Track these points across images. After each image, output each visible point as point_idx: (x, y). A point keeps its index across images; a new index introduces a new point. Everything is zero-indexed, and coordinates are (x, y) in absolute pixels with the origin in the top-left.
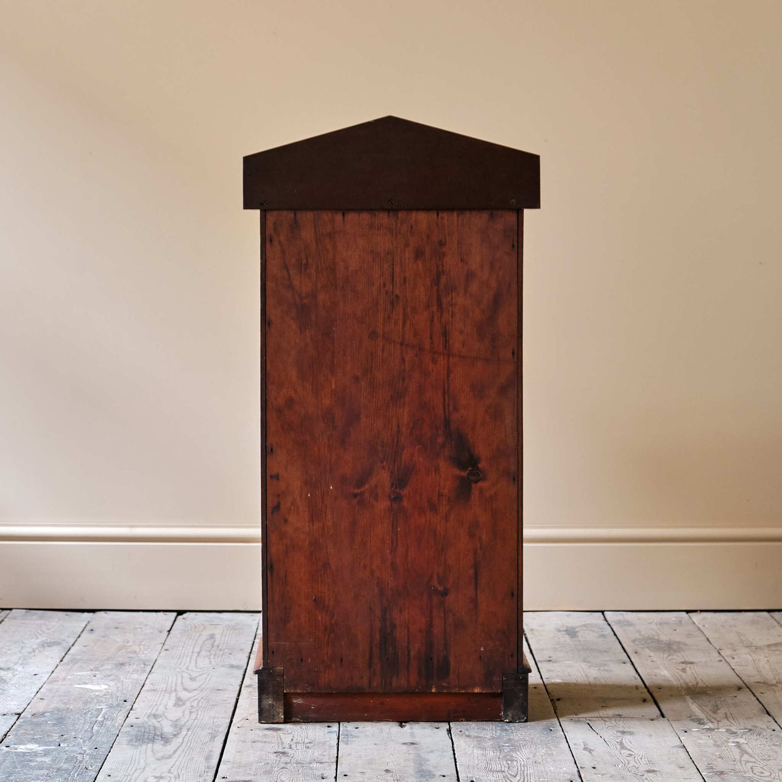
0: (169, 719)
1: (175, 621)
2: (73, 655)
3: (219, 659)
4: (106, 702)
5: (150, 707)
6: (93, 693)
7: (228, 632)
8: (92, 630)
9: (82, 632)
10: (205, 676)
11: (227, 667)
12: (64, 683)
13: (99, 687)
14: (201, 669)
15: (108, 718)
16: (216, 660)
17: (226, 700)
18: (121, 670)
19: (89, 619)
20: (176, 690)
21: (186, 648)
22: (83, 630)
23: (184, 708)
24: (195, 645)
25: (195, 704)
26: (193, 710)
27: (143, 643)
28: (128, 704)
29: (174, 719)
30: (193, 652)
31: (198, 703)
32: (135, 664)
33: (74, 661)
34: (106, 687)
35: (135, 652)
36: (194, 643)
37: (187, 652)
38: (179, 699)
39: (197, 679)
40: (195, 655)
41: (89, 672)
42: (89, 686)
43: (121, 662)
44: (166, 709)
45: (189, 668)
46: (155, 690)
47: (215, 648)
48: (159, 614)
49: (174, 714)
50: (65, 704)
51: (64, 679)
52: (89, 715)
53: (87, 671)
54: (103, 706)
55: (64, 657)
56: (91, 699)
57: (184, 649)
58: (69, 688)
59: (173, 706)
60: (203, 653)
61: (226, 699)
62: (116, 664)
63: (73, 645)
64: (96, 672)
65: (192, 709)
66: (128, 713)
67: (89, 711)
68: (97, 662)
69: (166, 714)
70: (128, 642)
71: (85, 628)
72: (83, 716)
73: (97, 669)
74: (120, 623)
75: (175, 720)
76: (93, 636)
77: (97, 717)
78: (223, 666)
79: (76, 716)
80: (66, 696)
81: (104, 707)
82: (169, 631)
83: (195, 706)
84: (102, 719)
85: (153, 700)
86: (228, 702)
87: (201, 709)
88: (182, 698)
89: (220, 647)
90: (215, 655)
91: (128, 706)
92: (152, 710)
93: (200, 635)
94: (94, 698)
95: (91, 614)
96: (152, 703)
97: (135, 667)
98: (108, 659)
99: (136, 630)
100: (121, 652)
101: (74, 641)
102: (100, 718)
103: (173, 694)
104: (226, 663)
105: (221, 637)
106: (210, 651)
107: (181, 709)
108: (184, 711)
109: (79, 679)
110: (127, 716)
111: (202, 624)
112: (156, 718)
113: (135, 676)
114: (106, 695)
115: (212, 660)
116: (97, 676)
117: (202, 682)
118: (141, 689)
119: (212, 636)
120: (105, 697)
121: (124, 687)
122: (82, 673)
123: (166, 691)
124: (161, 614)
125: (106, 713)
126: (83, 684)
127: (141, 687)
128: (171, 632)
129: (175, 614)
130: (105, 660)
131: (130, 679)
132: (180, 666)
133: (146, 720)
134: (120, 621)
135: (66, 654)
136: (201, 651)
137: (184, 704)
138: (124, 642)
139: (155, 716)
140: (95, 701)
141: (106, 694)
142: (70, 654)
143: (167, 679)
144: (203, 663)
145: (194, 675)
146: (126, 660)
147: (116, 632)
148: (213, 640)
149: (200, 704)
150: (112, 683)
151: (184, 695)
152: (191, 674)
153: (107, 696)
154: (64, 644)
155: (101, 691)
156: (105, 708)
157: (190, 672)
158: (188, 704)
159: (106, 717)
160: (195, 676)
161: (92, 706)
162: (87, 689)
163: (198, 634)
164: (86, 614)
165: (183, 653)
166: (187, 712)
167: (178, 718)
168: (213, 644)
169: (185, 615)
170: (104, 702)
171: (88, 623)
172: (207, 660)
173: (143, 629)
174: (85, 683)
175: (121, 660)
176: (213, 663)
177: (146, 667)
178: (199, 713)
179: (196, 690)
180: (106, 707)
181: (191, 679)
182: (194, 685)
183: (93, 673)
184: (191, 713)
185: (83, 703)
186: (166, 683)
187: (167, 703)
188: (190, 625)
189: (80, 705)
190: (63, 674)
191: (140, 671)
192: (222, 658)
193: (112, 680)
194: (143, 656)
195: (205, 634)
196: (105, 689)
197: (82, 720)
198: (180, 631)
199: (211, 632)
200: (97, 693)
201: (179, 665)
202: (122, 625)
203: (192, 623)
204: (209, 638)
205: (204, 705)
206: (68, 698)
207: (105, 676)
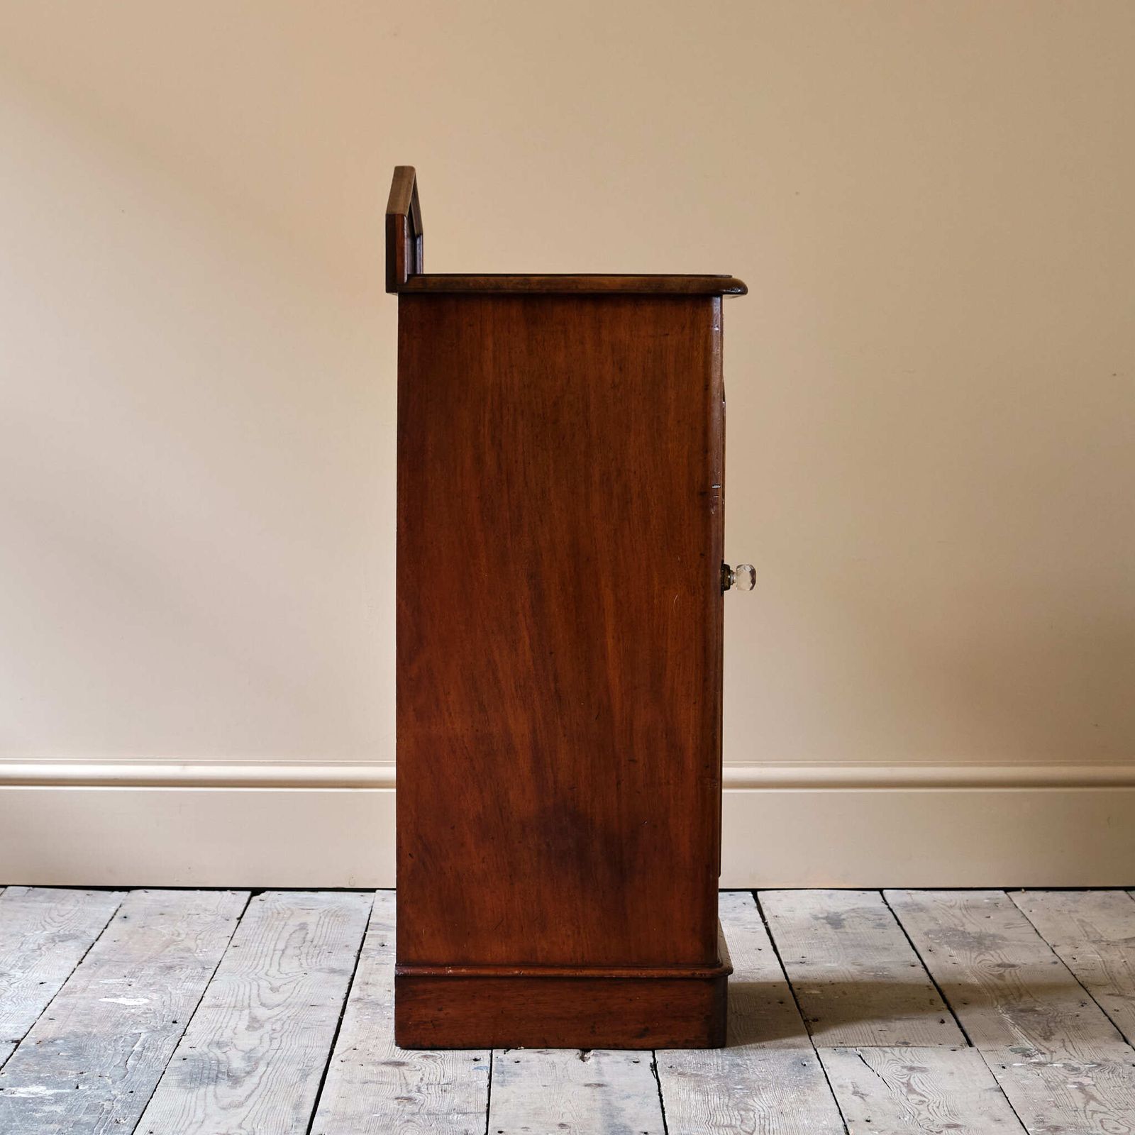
0: (240, 1048)
1: (248, 904)
2: (97, 954)
3: (314, 960)
4: (146, 1024)
5: (212, 1031)
6: (127, 1011)
7: (327, 920)
8: (125, 917)
9: (111, 920)
10: (293, 985)
11: (325, 972)
12: (84, 995)
13: (135, 1001)
14: (286, 974)
15: (149, 1048)
16: (309, 961)
17: (324, 1021)
18: (169, 976)
19: (121, 901)
20: (249, 1006)
21: (265, 943)
22: (113, 917)
23: (261, 1032)
24: (278, 939)
25: (278, 1026)
26: (275, 1035)
27: (201, 936)
28: (179, 1026)
29: (247, 1048)
30: (274, 950)
31: (283, 1025)
32: (189, 968)
33: (98, 963)
34: (146, 1001)
35: (189, 950)
36: (276, 936)
37: (265, 949)
38: (254, 1019)
39: (281, 990)
40: (278, 954)
41: (121, 980)
42: (122, 1001)
43: (168, 964)
44: (235, 1034)
45: (269, 973)
46: (218, 1006)
47: (307, 944)
48: (224, 893)
49: (248, 1041)
50: (86, 1026)
51: (84, 990)
52: (120, 1044)
53: (118, 978)
54: (142, 1029)
55: (84, 957)
56: (124, 1018)
57: (262, 945)
58: (92, 1003)
59: (246, 1029)
60: (289, 952)
61: (323, 1019)
62: (161, 967)
63: (97, 940)
64: (131, 980)
65: (273, 1033)
66: (178, 1039)
67: (122, 1037)
68: (133, 965)
69: (234, 1041)
70: (179, 935)
71: (115, 914)
72: (113, 1044)
73: (132, 974)
74: (167, 906)
75: (248, 1050)
76: (127, 926)
77: (133, 1047)
78: (320, 970)
79: (102, 1045)
80: (88, 1014)
81: (144, 1031)
82: (240, 919)
83: (278, 1029)
84: (140, 1049)
85: (215, 1021)
86: (326, 1023)
87: (286, 1034)
88: (258, 1018)
89: (315, 943)
90: (307, 954)
91: (179, 1029)
92: (214, 1036)
93: (285, 925)
94: (129, 1017)
95: (124, 894)
96: (213, 1026)
97: (189, 971)
98: (150, 960)
99: (190, 916)
100: (169, 949)
101: (99, 933)
102: (137, 1048)
103: (246, 1012)
104: (324, 966)
105: (317, 927)
106: (300, 948)
107: (257, 1034)
108: (262, 1036)
109: (106, 990)
110: (178, 1045)
111: (289, 909)
112: (220, 1048)
113: (190, 985)
114: (147, 1013)
115: (304, 961)
116: (134, 985)
117: (288, 994)
118: (198, 1004)
119: (303, 927)
120: (145, 1016)
121: (173, 1001)
122: (111, 981)
123: (234, 1007)
124: (228, 893)
125: (146, 1041)
126: (111, 997)
127: (198, 1002)
128: (242, 920)
129: (248, 894)
130: (145, 961)
131: (182, 989)
132: (257, 971)
133: (206, 1050)
134: (167, 904)
135: (87, 953)
136: (286, 947)
137: (262, 1026)
138: (173, 935)
139: (219, 1044)
140: (131, 1022)
141: (147, 1011)
142: (93, 953)
143: (236, 990)
144: (290, 966)
145: (277, 983)
146: (177, 961)
147: (162, 921)
148: (304, 932)
149: (286, 1027)
150: (155, 996)
151: (261, 1013)
152: (272, 982)
153: (148, 1015)
154: (85, 937)
155: (139, 1007)
156: (145, 1033)
157: (270, 979)
158: (268, 1027)
159: (147, 1045)
160: (278, 985)
161: (125, 1029)
162: (119, 1004)
163: (283, 923)
164: (116, 893)
165: (259, 951)
166: (266, 1038)
167: (253, 1048)
168: (304, 938)
169: (263, 896)
170: (143, 1024)
171: (120, 906)
172: (295, 962)
173: (202, 916)
174: (115, 996)
175: (168, 961)
176: (305, 965)
177: (206, 971)
178: (284, 1039)
179: (279, 1005)
180: (146, 1031)
181: (272, 989)
182: (278, 998)
183: (127, 980)
184: (271, 1040)
185: (113, 1025)
186: (235, 995)
187: (237, 1024)
188: (271, 909)
189: (108, 1027)
190: (82, 983)
191: (197, 978)
192: (319, 959)
193: (155, 991)
194: (200, 956)
195: (293, 923)
196: (145, 1004)
197: (109, 1050)
198: (257, 919)
199: (302, 920)
200: (133, 1011)
201: (255, 968)
202: (168, 909)
203: (273, 907)
204: (300, 929)
205: (291, 1028)
206: (89, 1017)
207: (145, 985)
